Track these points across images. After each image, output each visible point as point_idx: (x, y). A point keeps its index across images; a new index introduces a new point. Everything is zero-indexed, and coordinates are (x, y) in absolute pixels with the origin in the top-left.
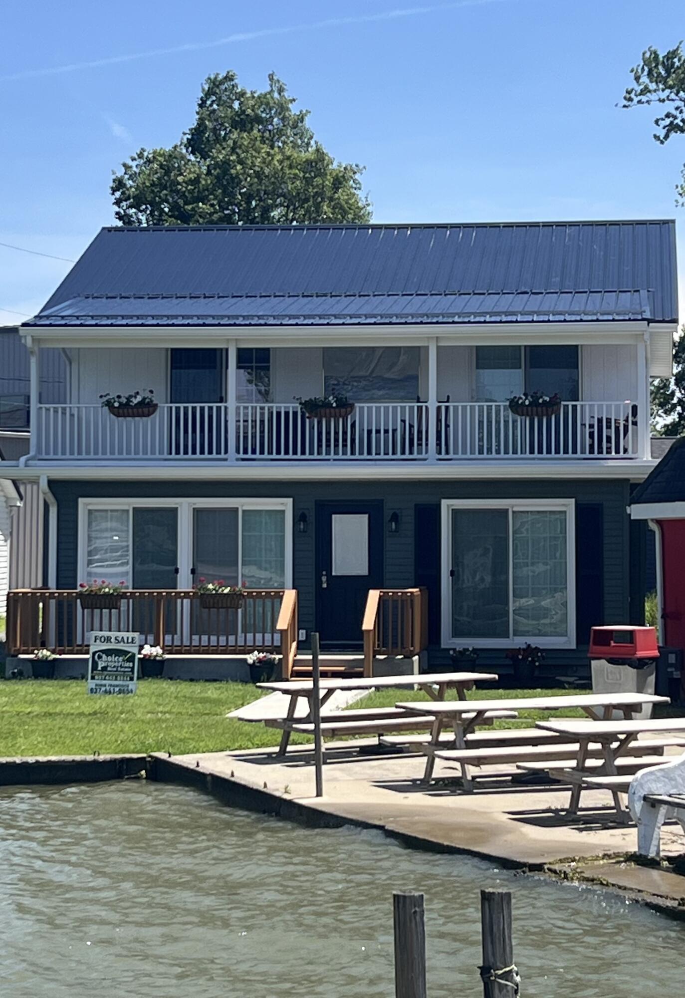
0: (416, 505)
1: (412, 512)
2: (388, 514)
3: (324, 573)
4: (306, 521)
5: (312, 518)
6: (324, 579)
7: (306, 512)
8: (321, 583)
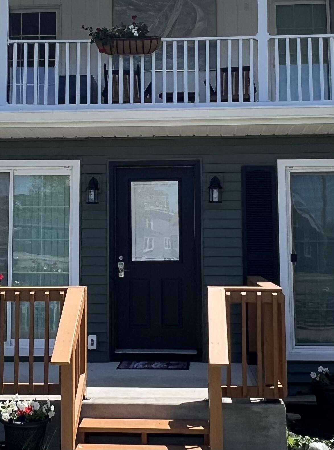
0: (243, 168)
1: (238, 177)
2: (205, 179)
3: (121, 258)
4: (98, 189)
5: (105, 185)
6: (121, 266)
7: (97, 177)
8: (117, 270)
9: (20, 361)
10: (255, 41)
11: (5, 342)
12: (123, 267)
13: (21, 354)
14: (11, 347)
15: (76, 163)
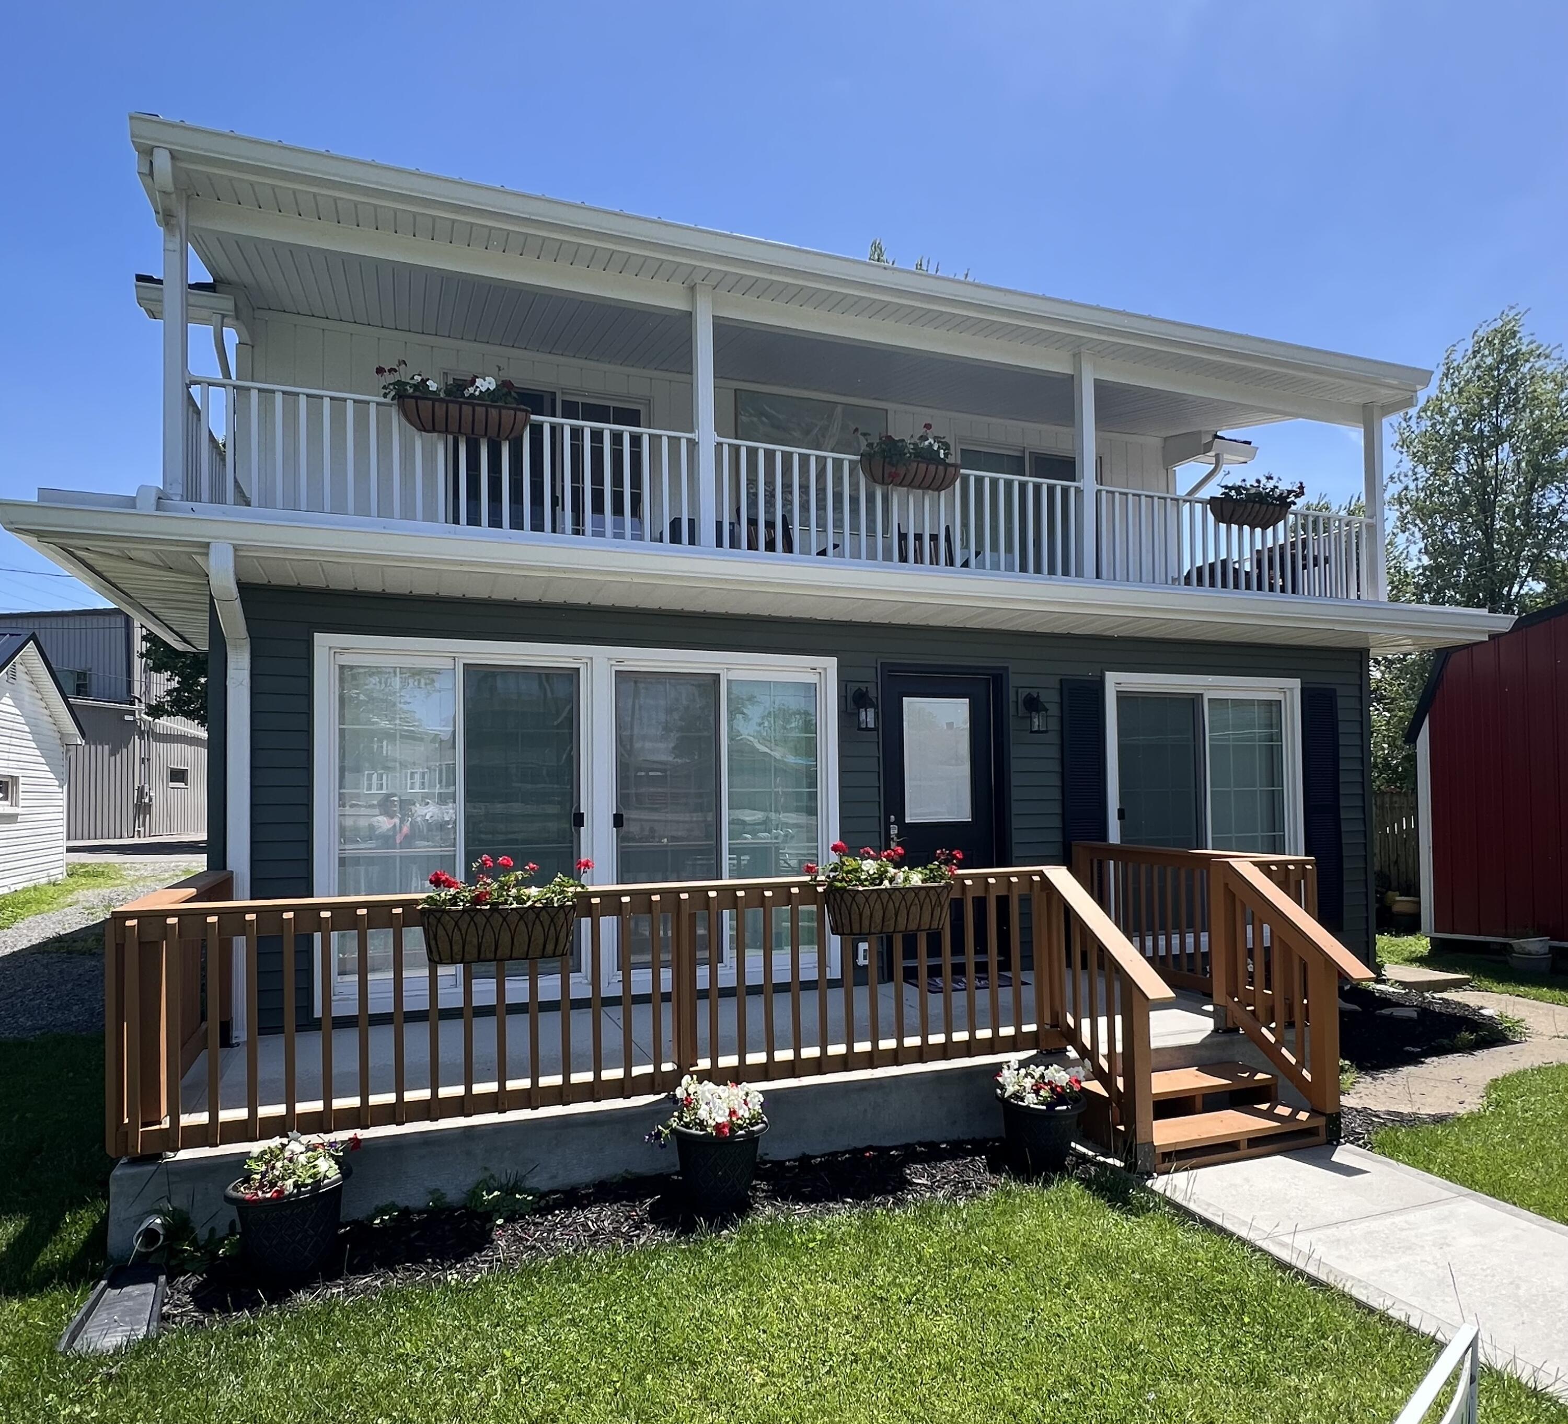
0: (1062, 682)
1: (1056, 695)
2: (1015, 696)
3: (893, 819)
4: (875, 708)
6: (894, 832)
8: (890, 838)
9: (748, 994)
10: (1078, 491)
11: (719, 965)
12: (896, 832)
13: (749, 982)
14: (731, 971)
15: (831, 663)
